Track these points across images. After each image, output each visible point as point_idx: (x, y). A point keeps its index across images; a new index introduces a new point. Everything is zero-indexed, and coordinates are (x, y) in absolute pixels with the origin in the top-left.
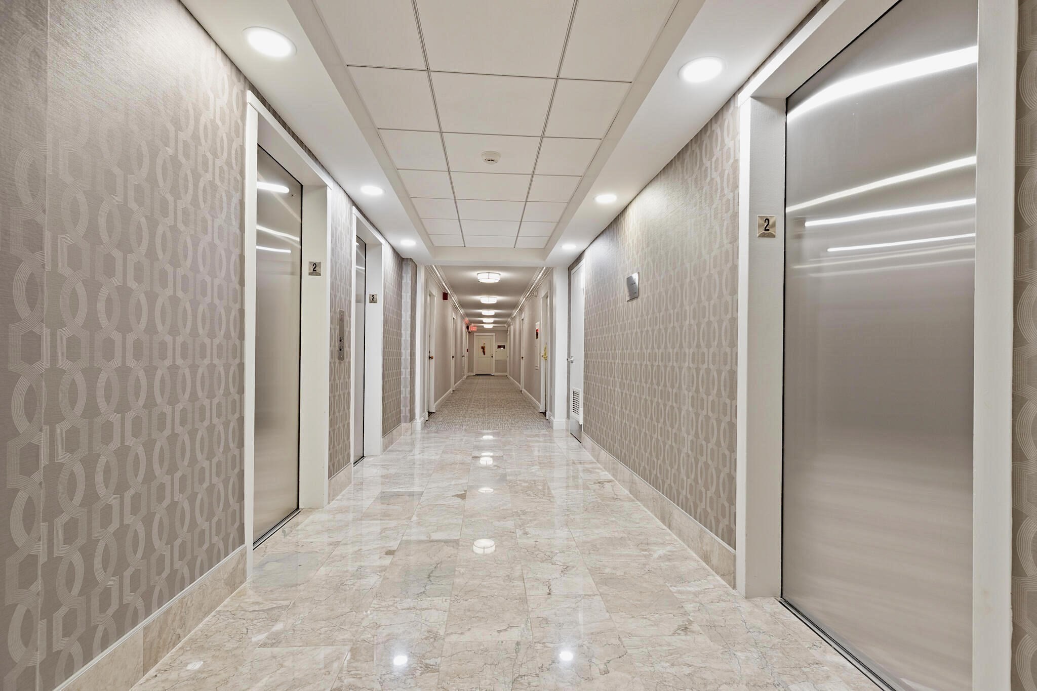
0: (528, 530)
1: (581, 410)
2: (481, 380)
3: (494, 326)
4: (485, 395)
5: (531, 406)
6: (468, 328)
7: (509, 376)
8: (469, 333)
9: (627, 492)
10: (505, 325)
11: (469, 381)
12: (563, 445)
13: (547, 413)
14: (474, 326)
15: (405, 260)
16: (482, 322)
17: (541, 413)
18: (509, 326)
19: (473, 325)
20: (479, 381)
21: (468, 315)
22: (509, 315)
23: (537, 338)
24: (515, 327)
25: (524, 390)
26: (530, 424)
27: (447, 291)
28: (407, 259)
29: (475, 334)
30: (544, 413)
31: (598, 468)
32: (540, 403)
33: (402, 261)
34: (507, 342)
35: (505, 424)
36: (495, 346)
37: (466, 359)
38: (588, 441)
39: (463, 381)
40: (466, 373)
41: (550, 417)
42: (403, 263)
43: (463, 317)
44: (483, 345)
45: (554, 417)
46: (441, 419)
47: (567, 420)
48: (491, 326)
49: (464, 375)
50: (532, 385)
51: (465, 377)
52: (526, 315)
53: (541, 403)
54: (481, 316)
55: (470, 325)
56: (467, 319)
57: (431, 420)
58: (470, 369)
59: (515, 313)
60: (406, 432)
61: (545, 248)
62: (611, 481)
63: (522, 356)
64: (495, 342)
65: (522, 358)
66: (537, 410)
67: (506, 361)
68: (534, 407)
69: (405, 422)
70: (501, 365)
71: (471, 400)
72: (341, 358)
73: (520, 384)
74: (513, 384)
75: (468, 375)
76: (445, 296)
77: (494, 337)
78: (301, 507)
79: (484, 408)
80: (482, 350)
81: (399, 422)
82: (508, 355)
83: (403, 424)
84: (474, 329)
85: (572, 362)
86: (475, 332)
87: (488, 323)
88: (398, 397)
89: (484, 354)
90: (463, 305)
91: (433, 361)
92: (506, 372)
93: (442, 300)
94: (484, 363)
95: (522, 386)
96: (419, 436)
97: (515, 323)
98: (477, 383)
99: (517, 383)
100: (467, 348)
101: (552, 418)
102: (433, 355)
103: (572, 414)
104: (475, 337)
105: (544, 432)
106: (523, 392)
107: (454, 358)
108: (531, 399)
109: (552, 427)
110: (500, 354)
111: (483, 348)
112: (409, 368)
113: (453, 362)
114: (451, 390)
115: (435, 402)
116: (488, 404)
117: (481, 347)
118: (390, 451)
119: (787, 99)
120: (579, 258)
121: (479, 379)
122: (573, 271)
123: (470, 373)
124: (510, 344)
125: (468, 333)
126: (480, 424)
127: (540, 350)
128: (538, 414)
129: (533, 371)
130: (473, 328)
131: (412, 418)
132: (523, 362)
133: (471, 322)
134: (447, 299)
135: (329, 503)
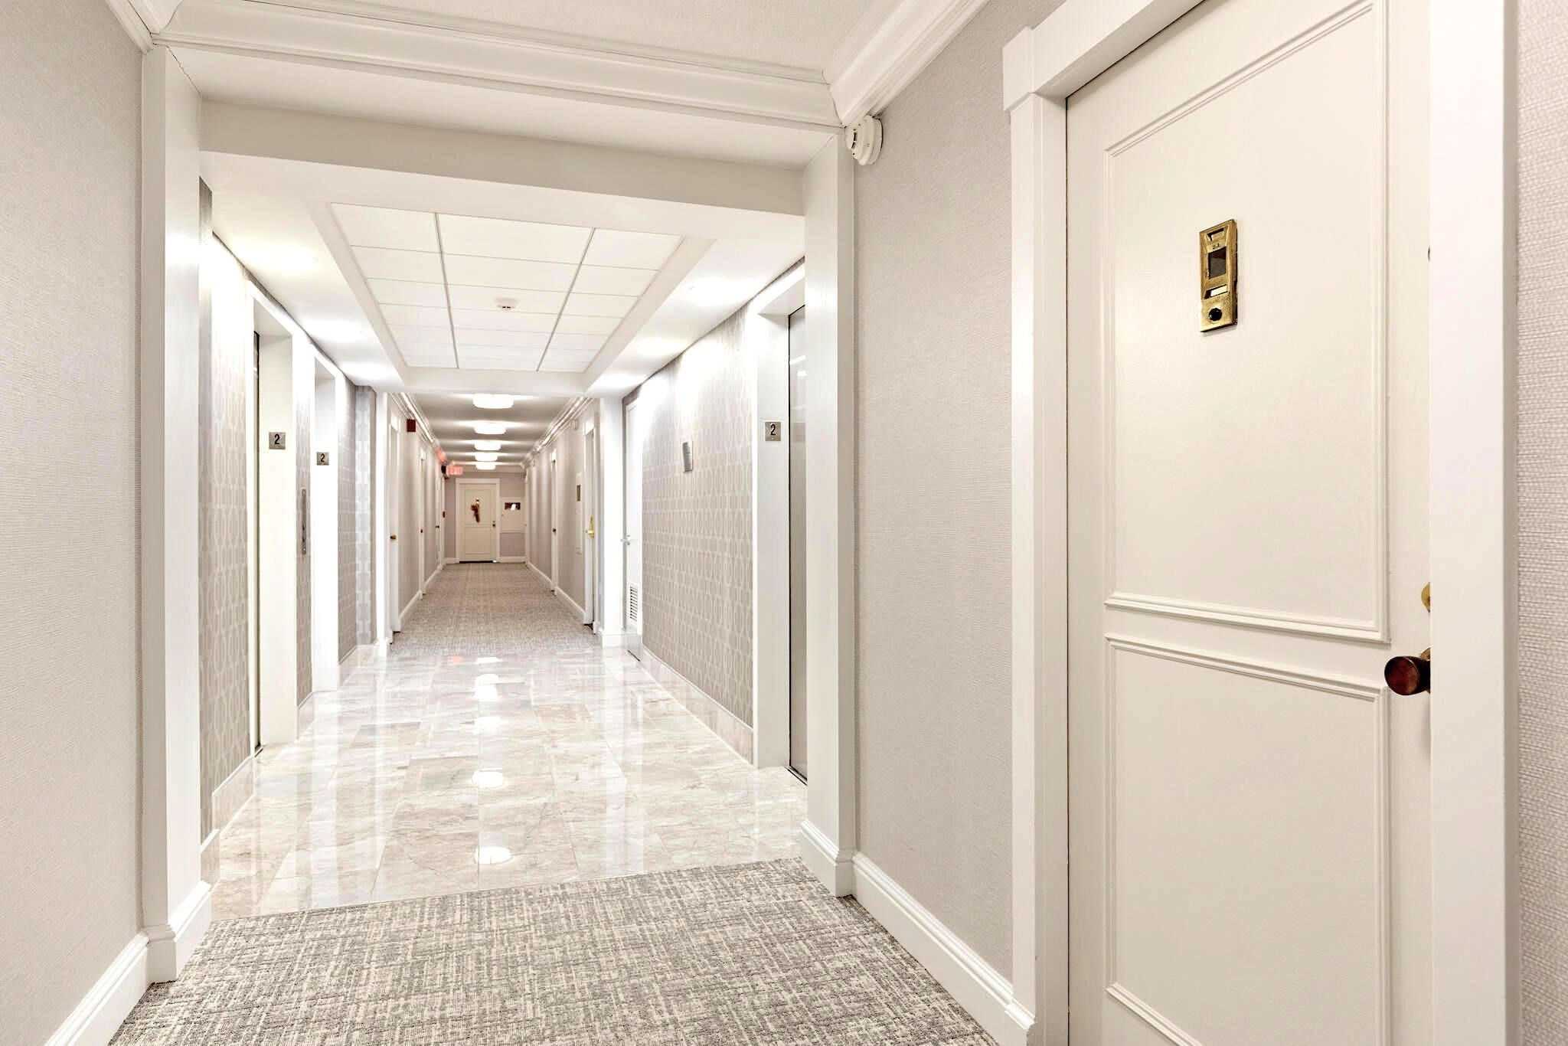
0: (557, 744)
1: (640, 614)
2: (472, 572)
3: (497, 466)
4: (485, 601)
5: (566, 613)
6: (443, 469)
7: (529, 563)
8: (446, 478)
9: (684, 708)
10: (521, 464)
11: (449, 574)
12: (615, 666)
13: (594, 623)
14: (457, 466)
15: (360, 389)
16: (473, 459)
17: (586, 625)
18: (528, 465)
19: (454, 463)
20: (470, 574)
21: (445, 448)
22: (528, 449)
23: (579, 500)
24: (538, 470)
25: (558, 590)
26: (566, 641)
27: (413, 415)
28: (363, 387)
29: (458, 481)
30: (591, 626)
31: (657, 688)
32: (584, 609)
33: (355, 390)
34: (524, 495)
35: (525, 643)
36: (500, 503)
37: (441, 532)
38: (647, 655)
39: (437, 575)
40: (442, 561)
41: (598, 631)
42: (357, 393)
43: (435, 453)
44: (474, 503)
45: (603, 628)
46: (415, 641)
47: (623, 632)
48: (491, 466)
49: (438, 563)
50: (571, 580)
51: (440, 567)
52: (558, 455)
53: (587, 608)
54: (472, 449)
55: (448, 463)
56: (443, 455)
57: (397, 643)
58: (450, 550)
59: (538, 446)
60: (365, 659)
61: (584, 372)
62: (667, 700)
63: (553, 527)
64: (501, 496)
65: (555, 530)
66: (579, 621)
67: (523, 534)
68: (575, 618)
69: (364, 643)
70: (513, 542)
71: (460, 609)
72: (304, 553)
73: (550, 578)
74: (537, 578)
75: (444, 564)
76: (411, 426)
77: (498, 486)
78: (262, 743)
79: (487, 623)
80: (473, 512)
81: (354, 643)
82: (527, 523)
83: (360, 648)
84: (457, 472)
85: (629, 544)
86: (457, 476)
87: (486, 458)
88: (353, 604)
89: (478, 520)
90: (438, 433)
91: (396, 542)
92: (523, 554)
93: (406, 433)
94: (474, 539)
95: (554, 583)
96: (383, 665)
97: (540, 463)
98: (467, 579)
99: (546, 577)
100: (443, 510)
101: (600, 629)
102: (396, 533)
103: (629, 621)
104: (457, 486)
105: (589, 651)
106: (556, 593)
107: (423, 533)
108: (570, 604)
109: (600, 644)
110: (511, 521)
111: (475, 509)
112: (369, 558)
113: (421, 538)
114: (419, 593)
115: (400, 611)
116: (493, 614)
117: (470, 507)
118: (349, 684)
119: (789, 316)
120: (634, 393)
121: (468, 570)
122: (629, 407)
123: (448, 559)
124: (531, 500)
125: (443, 480)
126: (484, 644)
127: (584, 524)
128: (580, 627)
129: (572, 555)
130: (453, 470)
131: (373, 640)
132: (555, 540)
133: (450, 459)
134: (414, 431)
135: (298, 738)
